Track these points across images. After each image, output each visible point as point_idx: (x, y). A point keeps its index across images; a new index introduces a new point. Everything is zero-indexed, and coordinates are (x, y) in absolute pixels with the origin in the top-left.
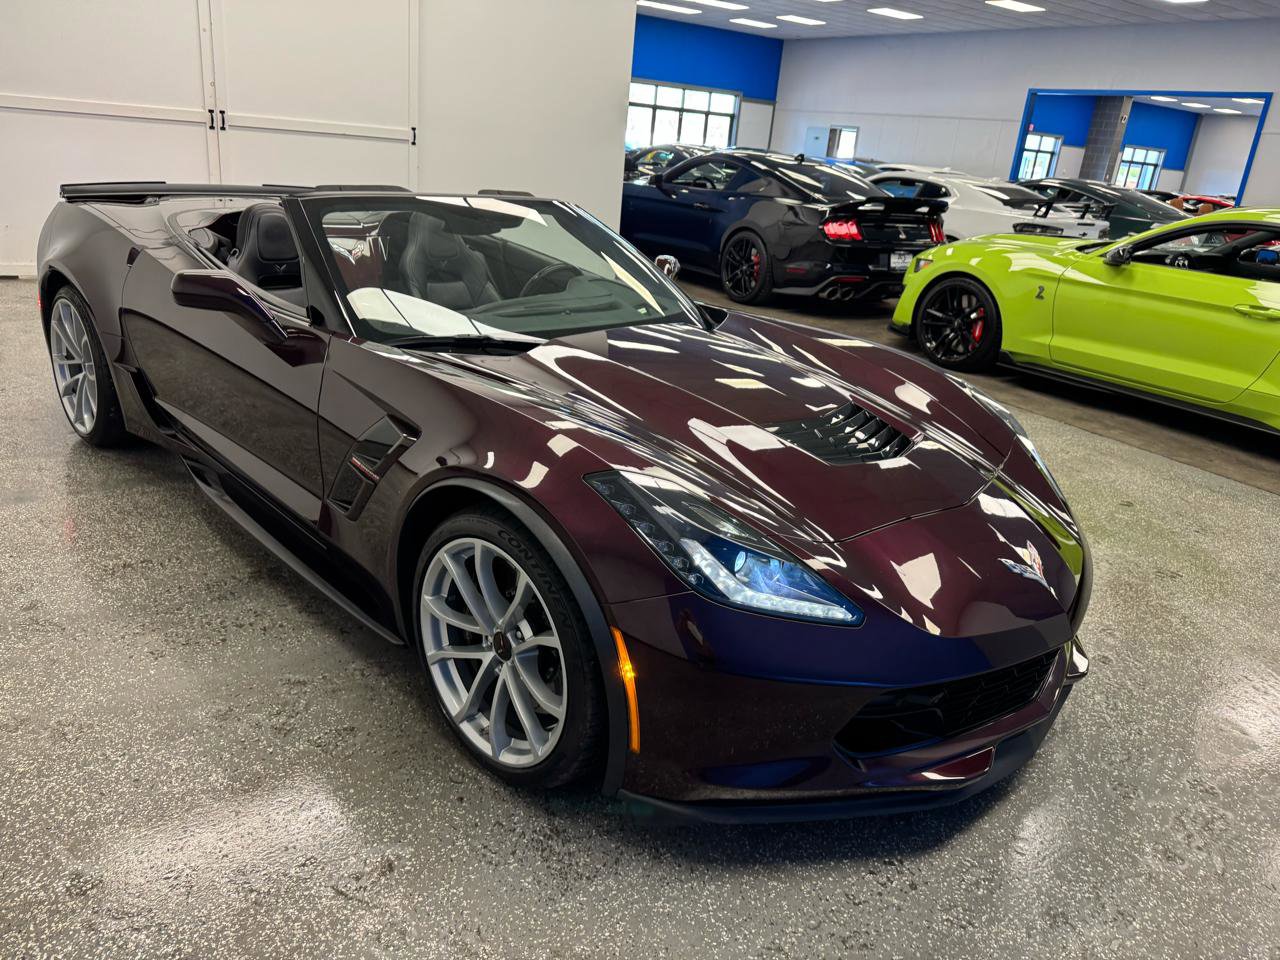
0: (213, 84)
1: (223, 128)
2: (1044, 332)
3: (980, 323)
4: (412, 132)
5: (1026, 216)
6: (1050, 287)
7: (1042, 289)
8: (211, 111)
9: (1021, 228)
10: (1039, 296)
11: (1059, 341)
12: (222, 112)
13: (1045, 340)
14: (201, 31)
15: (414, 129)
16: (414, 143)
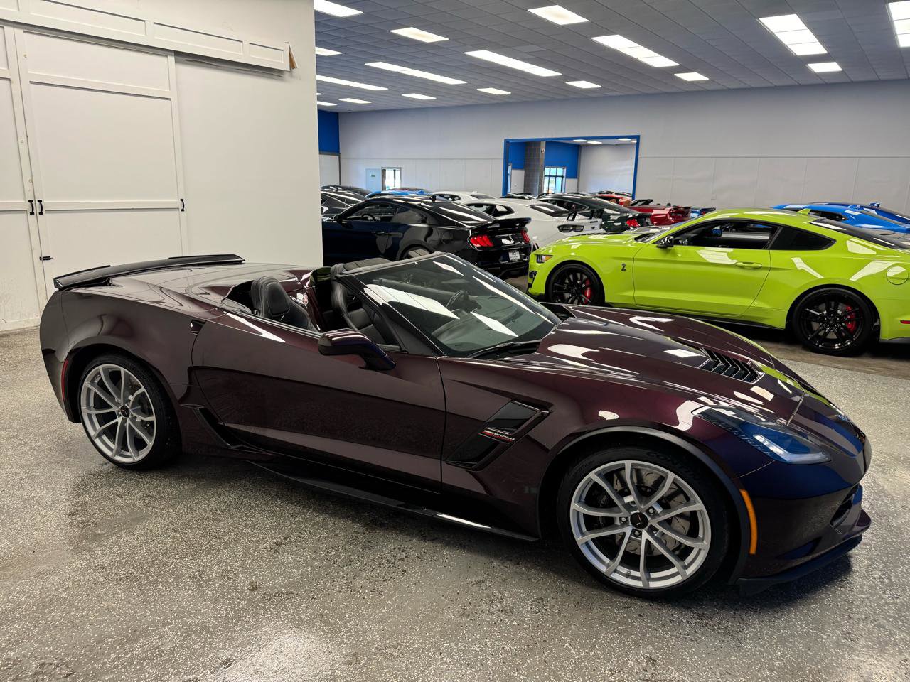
0: (32, 181)
1: (41, 213)
2: (628, 289)
3: (588, 289)
4: (181, 202)
5: (563, 220)
6: (628, 263)
7: (624, 265)
8: (31, 201)
9: (563, 229)
10: (623, 270)
11: (639, 293)
12: (40, 201)
13: (631, 293)
14: (20, 143)
15: (182, 200)
16: (183, 210)
